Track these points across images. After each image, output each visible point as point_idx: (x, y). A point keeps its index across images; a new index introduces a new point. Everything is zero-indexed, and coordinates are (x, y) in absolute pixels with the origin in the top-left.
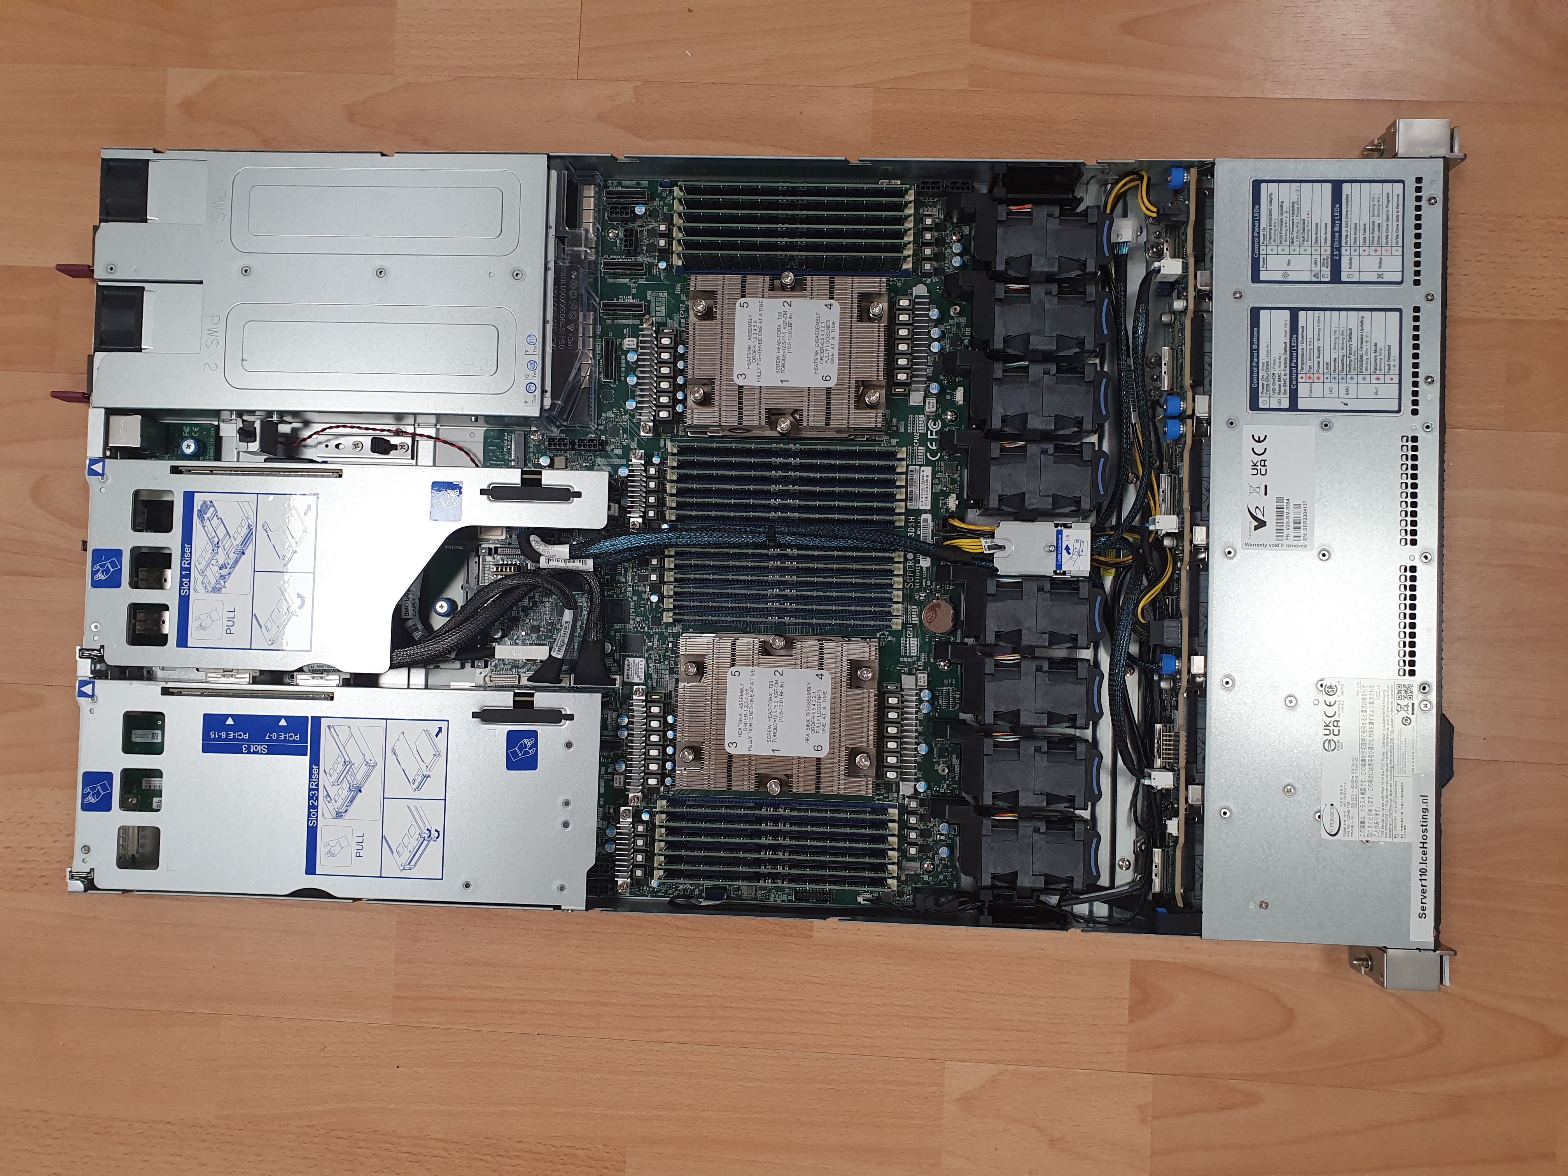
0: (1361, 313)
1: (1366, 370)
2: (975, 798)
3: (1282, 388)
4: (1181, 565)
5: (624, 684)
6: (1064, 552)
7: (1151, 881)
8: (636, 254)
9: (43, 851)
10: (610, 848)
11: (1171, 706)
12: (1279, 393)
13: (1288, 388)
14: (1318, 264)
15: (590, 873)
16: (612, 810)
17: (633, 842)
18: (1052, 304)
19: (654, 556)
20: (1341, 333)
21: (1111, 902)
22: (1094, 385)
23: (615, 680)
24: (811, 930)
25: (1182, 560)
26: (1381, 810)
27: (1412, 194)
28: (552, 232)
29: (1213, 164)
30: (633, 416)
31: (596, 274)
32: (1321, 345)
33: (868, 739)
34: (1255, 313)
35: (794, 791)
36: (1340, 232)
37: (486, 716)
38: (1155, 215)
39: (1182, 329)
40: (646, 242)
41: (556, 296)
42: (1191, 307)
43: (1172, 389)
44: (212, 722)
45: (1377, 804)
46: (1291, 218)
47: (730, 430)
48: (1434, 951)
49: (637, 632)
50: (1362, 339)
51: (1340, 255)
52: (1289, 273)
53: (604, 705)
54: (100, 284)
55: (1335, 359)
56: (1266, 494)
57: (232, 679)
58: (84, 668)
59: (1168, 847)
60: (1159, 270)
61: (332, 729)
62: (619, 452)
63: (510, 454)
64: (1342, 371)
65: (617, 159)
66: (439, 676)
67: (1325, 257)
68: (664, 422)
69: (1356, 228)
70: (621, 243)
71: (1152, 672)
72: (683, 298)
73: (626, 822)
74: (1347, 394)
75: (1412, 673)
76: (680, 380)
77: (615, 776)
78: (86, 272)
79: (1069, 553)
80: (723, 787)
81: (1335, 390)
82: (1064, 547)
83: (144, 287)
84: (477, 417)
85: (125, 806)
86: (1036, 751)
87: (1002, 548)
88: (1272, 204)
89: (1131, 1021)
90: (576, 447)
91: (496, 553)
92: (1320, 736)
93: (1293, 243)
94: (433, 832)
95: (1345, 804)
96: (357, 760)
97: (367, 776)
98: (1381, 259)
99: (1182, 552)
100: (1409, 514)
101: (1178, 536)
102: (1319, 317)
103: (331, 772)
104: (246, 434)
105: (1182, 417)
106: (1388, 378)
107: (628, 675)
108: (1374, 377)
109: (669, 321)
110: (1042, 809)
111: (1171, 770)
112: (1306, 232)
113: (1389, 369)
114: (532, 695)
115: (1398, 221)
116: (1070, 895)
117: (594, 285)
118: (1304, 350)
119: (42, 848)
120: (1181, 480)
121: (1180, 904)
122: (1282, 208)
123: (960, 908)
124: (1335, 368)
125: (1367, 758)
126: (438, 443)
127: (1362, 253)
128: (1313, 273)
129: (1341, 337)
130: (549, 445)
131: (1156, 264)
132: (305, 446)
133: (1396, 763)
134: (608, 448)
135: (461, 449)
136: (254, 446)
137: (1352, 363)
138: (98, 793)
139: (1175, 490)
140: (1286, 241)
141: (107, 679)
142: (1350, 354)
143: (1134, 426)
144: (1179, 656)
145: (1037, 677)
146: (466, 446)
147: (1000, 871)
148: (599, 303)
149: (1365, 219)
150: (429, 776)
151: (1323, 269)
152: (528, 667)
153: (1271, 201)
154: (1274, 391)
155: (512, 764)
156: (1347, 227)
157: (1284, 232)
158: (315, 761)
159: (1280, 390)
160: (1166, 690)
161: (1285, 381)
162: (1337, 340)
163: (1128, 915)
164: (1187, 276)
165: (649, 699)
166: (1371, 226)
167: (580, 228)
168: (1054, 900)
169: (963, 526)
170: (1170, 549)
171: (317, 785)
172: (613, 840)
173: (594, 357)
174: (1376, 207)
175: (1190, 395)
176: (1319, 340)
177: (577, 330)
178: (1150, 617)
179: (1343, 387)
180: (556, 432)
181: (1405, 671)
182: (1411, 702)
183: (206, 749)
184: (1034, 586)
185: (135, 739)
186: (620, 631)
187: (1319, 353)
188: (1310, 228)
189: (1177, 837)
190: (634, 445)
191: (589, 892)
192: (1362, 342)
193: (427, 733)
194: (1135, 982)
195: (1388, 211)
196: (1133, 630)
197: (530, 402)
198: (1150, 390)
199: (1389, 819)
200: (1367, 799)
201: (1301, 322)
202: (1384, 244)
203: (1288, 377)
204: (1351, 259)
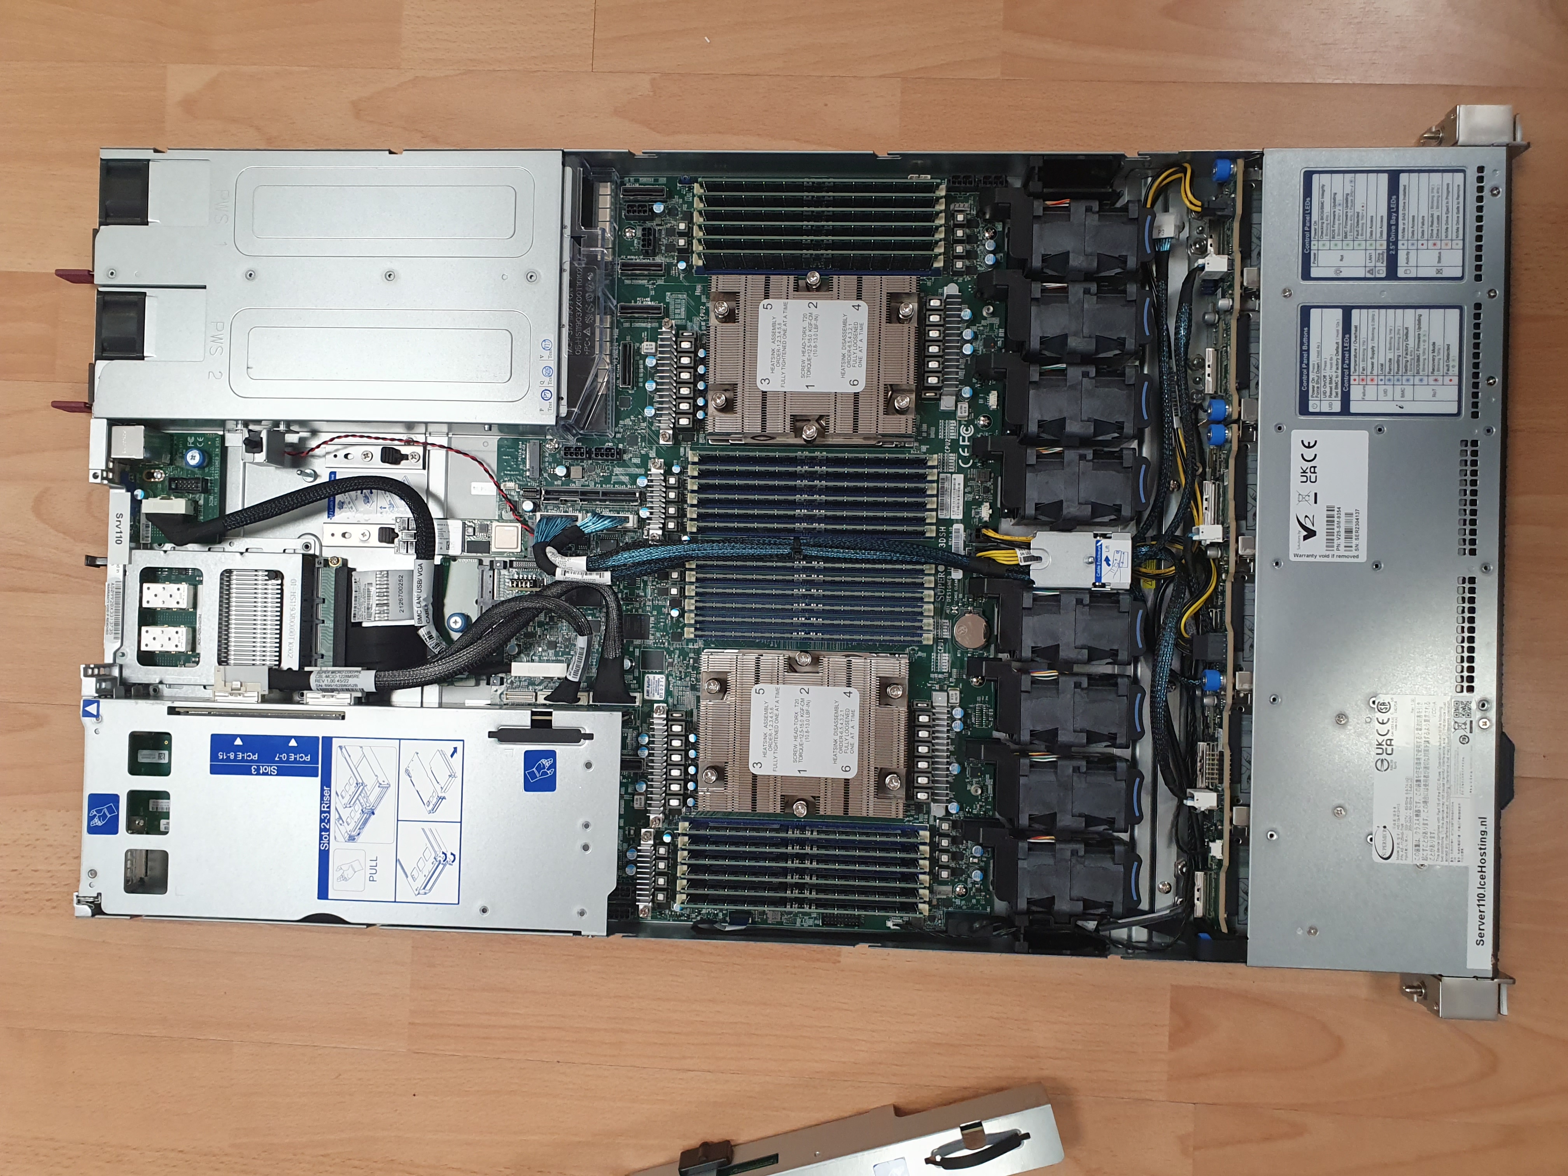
0: (1419, 311)
1: (1424, 370)
2: (1011, 821)
3: (1334, 391)
4: (1226, 576)
5: (644, 701)
6: (1104, 563)
7: (1193, 905)
8: (654, 254)
9: (50, 874)
10: (630, 871)
11: (1215, 724)
12: (1330, 396)
13: (1339, 391)
14: (1373, 259)
15: (610, 897)
16: (632, 832)
17: (655, 865)
18: (1090, 304)
19: (674, 568)
20: (1397, 332)
21: (1152, 927)
22: (1135, 388)
23: (635, 697)
24: (839, 956)
25: (1227, 572)
26: (1436, 832)
27: (1473, 184)
28: (567, 232)
29: (1262, 154)
30: (651, 424)
31: (612, 276)
32: (1376, 345)
33: (898, 758)
34: (1305, 312)
35: (822, 813)
36: (1397, 225)
37: (503, 735)
38: (1199, 209)
39: (1227, 330)
40: (665, 242)
41: (572, 299)
42: (1237, 306)
43: (1216, 392)
44: (220, 743)
45: (1433, 826)
46: (1345, 211)
47: (753, 438)
48: (1493, 979)
49: (657, 648)
50: (1419, 338)
51: (1397, 250)
52: (1342, 269)
53: (625, 724)
54: (101, 289)
55: (1390, 359)
56: (1316, 502)
57: (240, 698)
58: (89, 687)
59: (1211, 869)
60: (1203, 268)
61: (344, 750)
62: (637, 461)
63: (524, 463)
64: (1397, 373)
65: (634, 155)
66: (453, 694)
67: (1381, 252)
68: (684, 429)
69: (1413, 221)
70: (639, 243)
71: (1194, 687)
72: (704, 300)
73: (647, 845)
74: (1403, 396)
75: (1471, 689)
76: (701, 386)
77: (636, 797)
78: (86, 277)
79: (1109, 565)
80: (747, 808)
81: (1390, 393)
82: (1103, 558)
83: (145, 293)
84: (490, 425)
85: (132, 829)
86: (1074, 771)
87: (1038, 559)
88: (1324, 197)
89: (1171, 1049)
90: (593, 456)
91: (511, 566)
92: (1373, 757)
93: (1346, 237)
94: (449, 855)
95: (1398, 826)
96: (370, 781)
97: (380, 798)
98: (1440, 253)
99: (1227, 563)
100: (1468, 522)
101: (1223, 546)
102: (1374, 315)
103: (343, 794)
104: (252, 444)
105: (1227, 422)
106: (1447, 379)
107: (648, 692)
108: (1431, 379)
109: (689, 324)
110: (1082, 832)
111: (1215, 790)
112: (1360, 225)
113: (1448, 370)
114: (550, 714)
115: (1458, 212)
116: (1108, 919)
117: (611, 287)
118: (1358, 351)
119: (49, 871)
120: (1225, 487)
121: (1224, 929)
122: (1334, 201)
123: (995, 933)
124: (1390, 369)
125: (1422, 779)
126: (450, 452)
127: (1420, 247)
128: (1368, 269)
129: (1397, 336)
130: (565, 454)
131: (1201, 261)
132: (313, 456)
133: (1452, 783)
134: (626, 457)
135: (474, 459)
136: (261, 457)
137: (1409, 364)
138: (104, 816)
139: (1219, 499)
140: (1339, 235)
141: (112, 697)
142: (1407, 354)
143: (1175, 431)
144: (1223, 671)
145: (1076, 695)
146: (479, 456)
147: (1036, 896)
148: (616, 306)
149: (1424, 212)
150: (444, 798)
151: (1379, 264)
152: (545, 684)
153: (1323, 195)
154: (1325, 393)
155: (529, 786)
156: (1404, 219)
157: (1336, 226)
158: (326, 782)
159: (1331, 393)
160: (1209, 707)
161: (1337, 383)
162: (1393, 339)
163: (1168, 940)
164: (1232, 274)
165: (670, 717)
166: (1430, 219)
167: (596, 227)
168: (1091, 925)
169: (997, 536)
170: (1214, 560)
171: (329, 807)
172: (634, 862)
173: (612, 363)
174: (1435, 199)
175: (1235, 398)
176: (1373, 340)
177: (593, 333)
178: (1193, 630)
179: (1398, 389)
180: (572, 442)
181: (1462, 687)
182: (1470, 719)
183: (214, 770)
184: (1072, 599)
185: (141, 760)
186: (639, 647)
187: (1373, 354)
188: (1364, 221)
189: (1220, 861)
190: (652, 454)
191: (610, 916)
192: (1419, 341)
193: (442, 753)
194: (1176, 1007)
195: (1447, 203)
196: (1176, 645)
197: (546, 410)
198: (1193, 393)
199: (1445, 842)
200: (1422, 822)
201: (1355, 321)
202: (1443, 237)
203: (1340, 379)
204: (1408, 254)
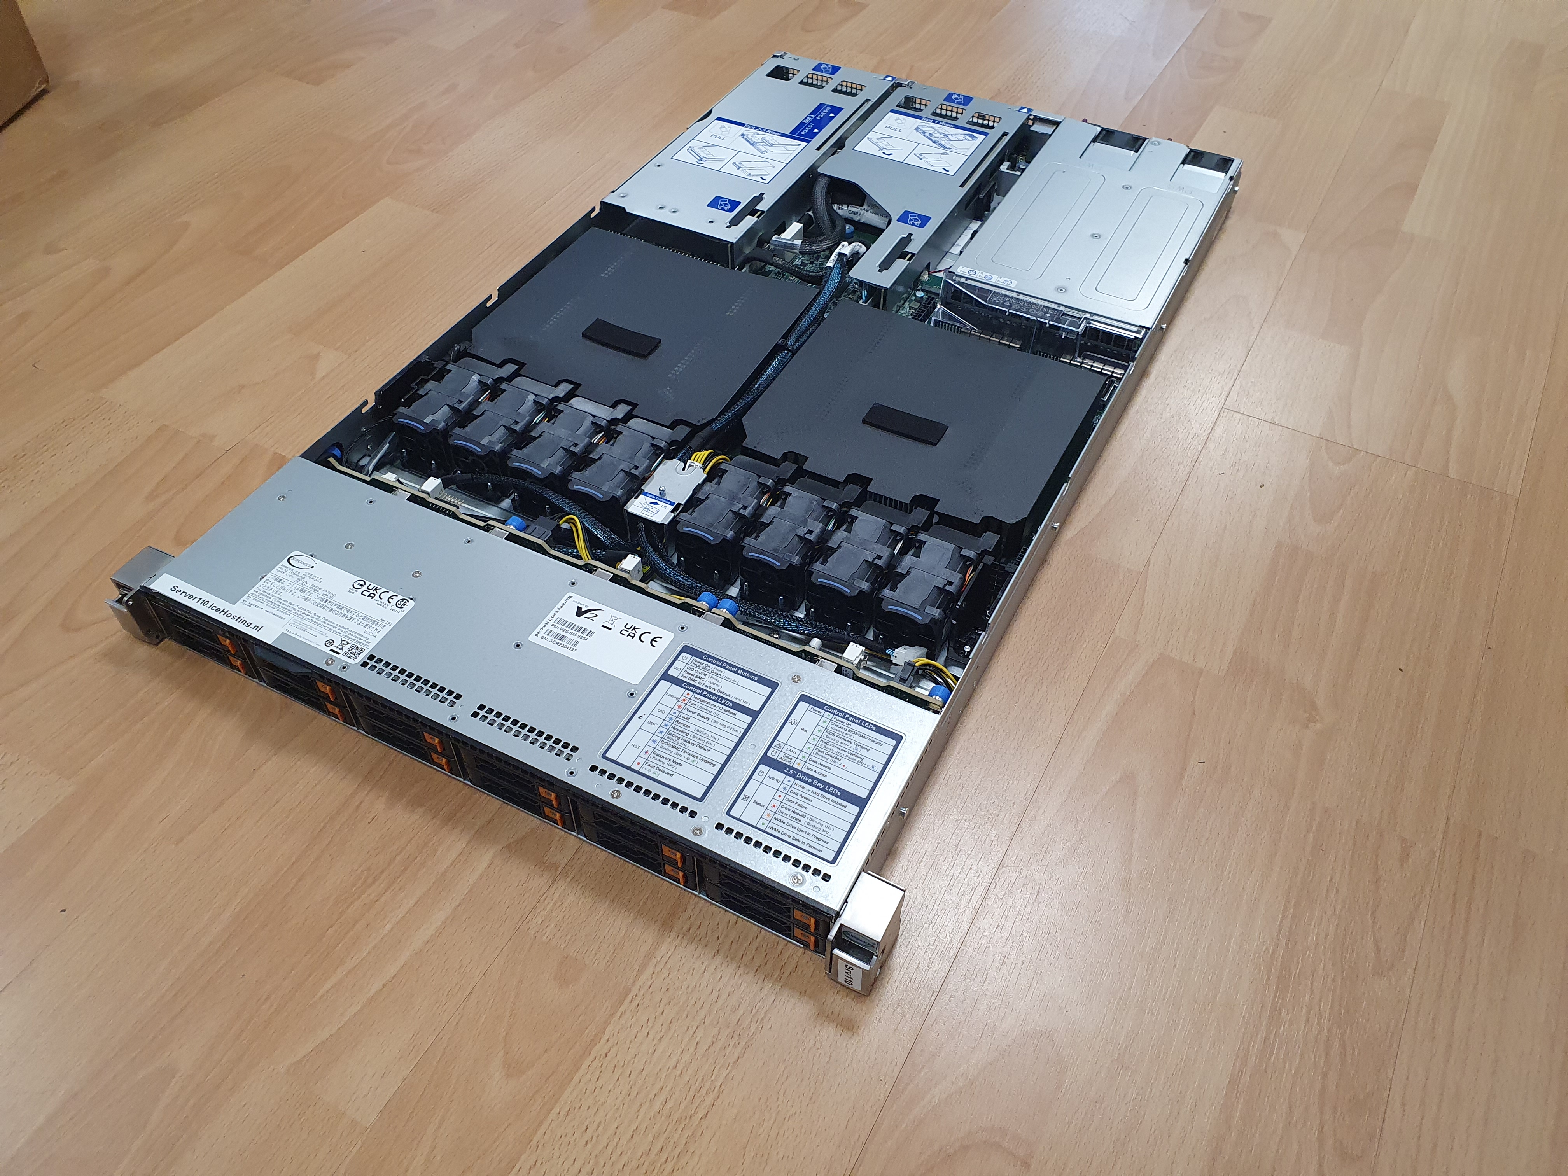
0: (718, 767)
1: (662, 747)
3: (689, 676)
6: (655, 501)
12: (685, 670)
13: (685, 680)
14: (789, 753)
15: (624, 208)
20: (710, 742)
34: (773, 685)
36: (811, 784)
37: (758, 199)
44: (837, 109)
45: (285, 596)
46: (847, 751)
50: (694, 756)
51: (788, 775)
52: (794, 726)
55: (688, 727)
56: (603, 626)
61: (797, 145)
67: (793, 761)
69: (807, 799)
74: (650, 722)
75: (365, 665)
79: (651, 503)
82: (658, 502)
83: (1137, 152)
88: (870, 741)
93: (823, 741)
94: (703, 162)
96: (771, 149)
98: (763, 806)
103: (771, 138)
106: (642, 761)
108: (650, 750)
112: (827, 756)
113: (649, 766)
115: (794, 838)
118: (713, 707)
122: (862, 747)
124: (679, 723)
125: (326, 604)
128: (782, 745)
129: (706, 740)
133: (304, 622)
137: (676, 739)
138: (826, 69)
140: (828, 737)
142: (685, 741)
149: (812, 810)
151: (782, 755)
153: (874, 741)
154: (691, 669)
155: (718, 198)
156: (813, 792)
157: (837, 739)
158: (783, 135)
159: (688, 673)
162: (705, 736)
166: (801, 813)
171: (767, 132)
174: (819, 826)
176: (715, 722)
179: (658, 722)
181: (371, 660)
182: (343, 652)
183: (822, 104)
187: (702, 715)
188: (829, 761)
192: (690, 754)
195: (809, 834)
200: (295, 590)
201: (740, 717)
202: (776, 815)
203: (697, 684)
204: (778, 781)
